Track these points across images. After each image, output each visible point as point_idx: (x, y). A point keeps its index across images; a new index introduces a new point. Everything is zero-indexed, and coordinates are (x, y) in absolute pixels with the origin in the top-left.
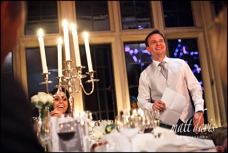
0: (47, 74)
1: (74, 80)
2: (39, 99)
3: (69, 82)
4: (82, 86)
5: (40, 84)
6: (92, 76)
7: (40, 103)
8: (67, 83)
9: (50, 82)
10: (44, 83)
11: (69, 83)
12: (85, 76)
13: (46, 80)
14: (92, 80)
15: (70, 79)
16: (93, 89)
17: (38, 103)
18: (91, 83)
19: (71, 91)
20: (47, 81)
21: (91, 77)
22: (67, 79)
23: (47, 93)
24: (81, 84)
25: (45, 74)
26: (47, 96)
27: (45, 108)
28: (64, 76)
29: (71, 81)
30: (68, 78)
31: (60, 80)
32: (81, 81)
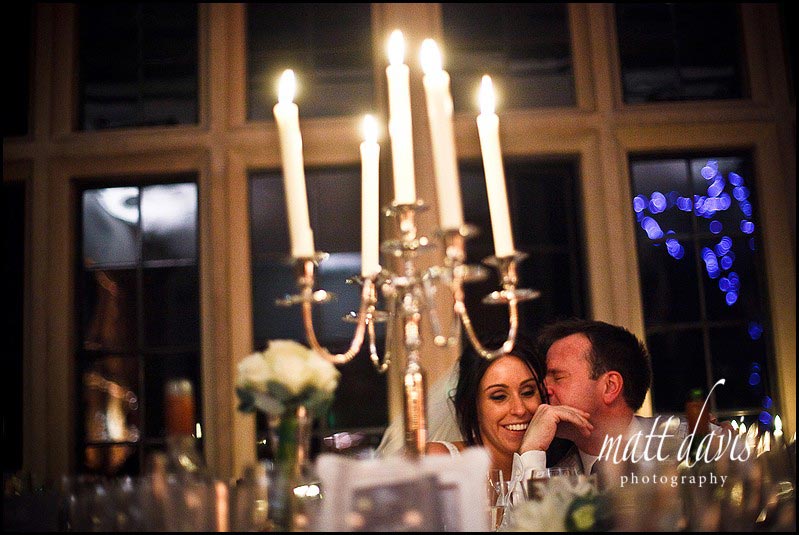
0: (309, 259)
1: (431, 290)
2: (272, 370)
3: (408, 299)
4: (467, 321)
5: (278, 302)
6: (511, 276)
7: (275, 389)
8: (399, 304)
9: (321, 296)
10: (296, 299)
11: (409, 303)
12: (479, 274)
13: (304, 286)
14: (510, 295)
15: (411, 287)
16: (512, 332)
17: (264, 389)
18: (504, 307)
19: (417, 342)
20: (308, 291)
21: (506, 278)
22: (399, 288)
23: (307, 345)
24: (460, 307)
25: (302, 262)
26: (306, 358)
27: (295, 412)
28: (386, 272)
29: (413, 295)
30: (402, 281)
31: (369, 292)
32: (459, 295)
